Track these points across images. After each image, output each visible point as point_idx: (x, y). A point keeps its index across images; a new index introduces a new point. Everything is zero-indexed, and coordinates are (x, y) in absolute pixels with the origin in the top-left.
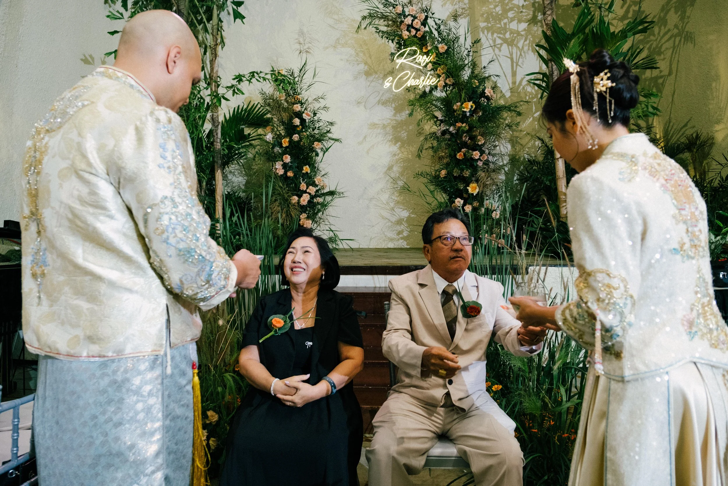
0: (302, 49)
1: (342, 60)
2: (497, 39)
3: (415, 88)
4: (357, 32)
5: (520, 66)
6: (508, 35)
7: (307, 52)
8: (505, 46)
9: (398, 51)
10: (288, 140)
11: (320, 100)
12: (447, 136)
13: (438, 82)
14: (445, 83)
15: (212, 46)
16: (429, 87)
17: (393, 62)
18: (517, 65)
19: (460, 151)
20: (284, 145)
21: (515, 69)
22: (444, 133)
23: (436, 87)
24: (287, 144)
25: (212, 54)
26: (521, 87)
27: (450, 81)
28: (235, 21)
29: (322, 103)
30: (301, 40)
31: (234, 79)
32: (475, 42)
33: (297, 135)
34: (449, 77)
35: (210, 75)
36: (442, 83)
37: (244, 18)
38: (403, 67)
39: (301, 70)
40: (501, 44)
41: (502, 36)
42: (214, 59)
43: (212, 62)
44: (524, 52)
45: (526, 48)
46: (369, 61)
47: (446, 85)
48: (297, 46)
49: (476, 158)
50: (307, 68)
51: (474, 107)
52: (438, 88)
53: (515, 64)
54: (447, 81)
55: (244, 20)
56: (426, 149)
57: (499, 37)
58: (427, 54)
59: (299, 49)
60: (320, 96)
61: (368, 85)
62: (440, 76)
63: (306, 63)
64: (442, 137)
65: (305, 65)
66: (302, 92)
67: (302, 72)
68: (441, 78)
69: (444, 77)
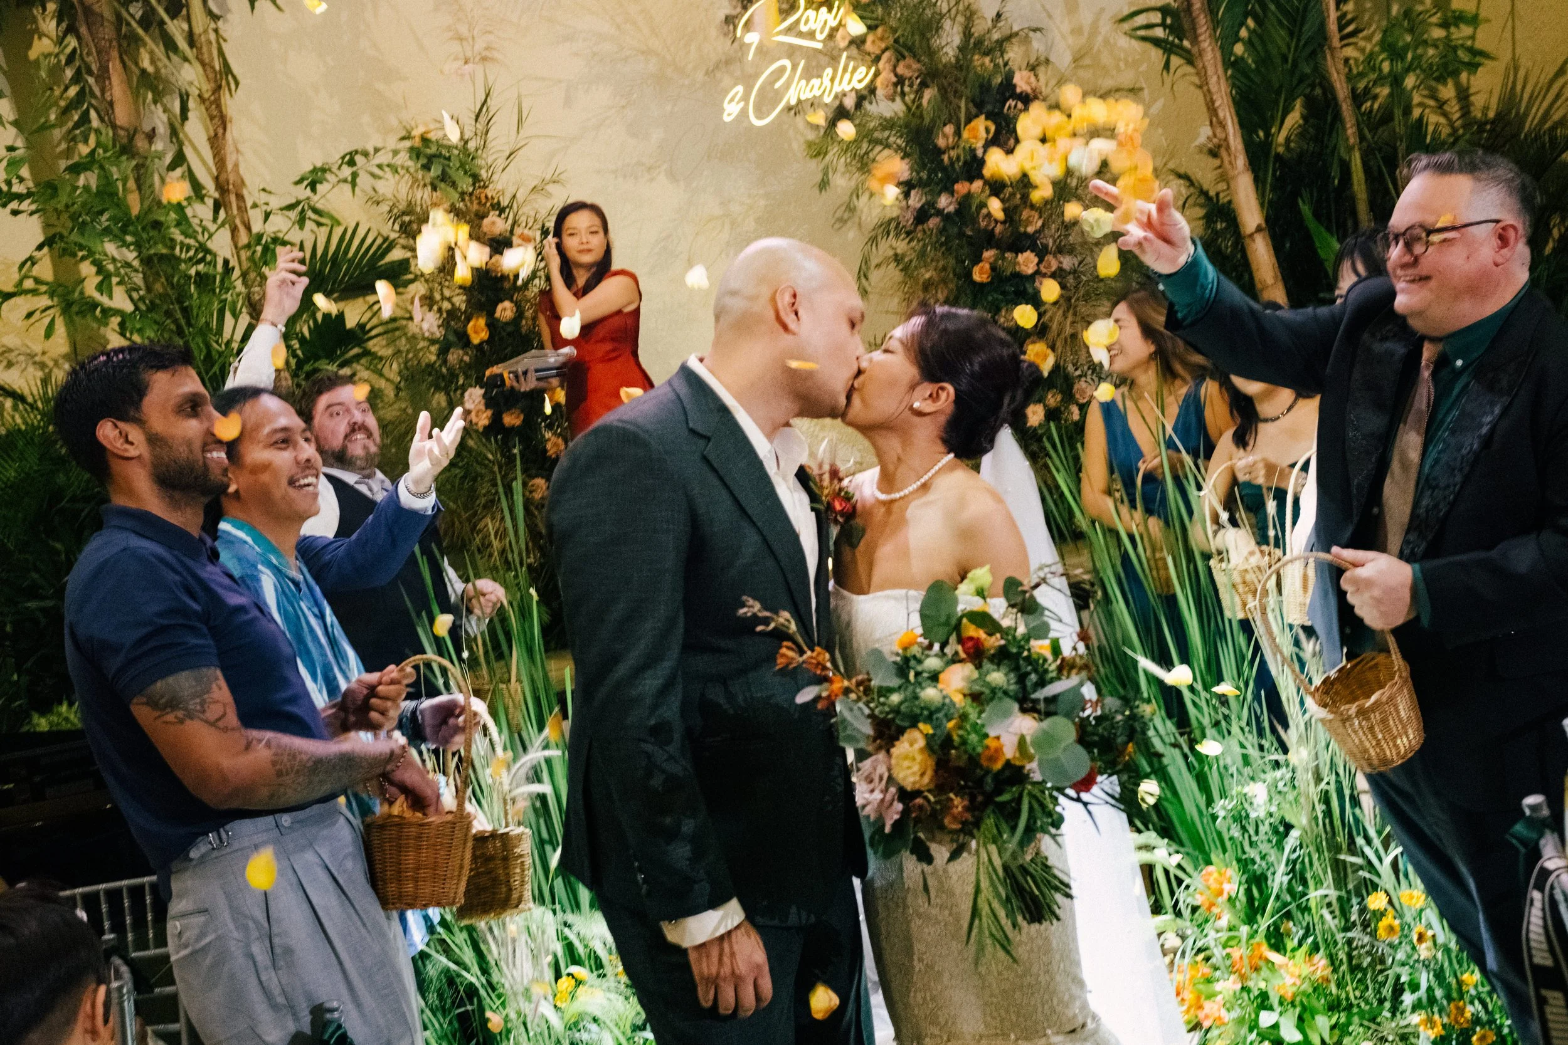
0: (469, 54)
1: (576, 55)
3: (812, 105)
7: (484, 59)
9: (745, 9)
10: (482, 322)
11: (551, 188)
12: (933, 222)
13: (877, 74)
14: (896, 75)
15: (206, 96)
16: (853, 94)
17: (736, 44)
19: (977, 259)
20: (476, 340)
22: (922, 216)
23: (872, 90)
24: (484, 335)
25: (212, 118)
26: (1100, 39)
27: (909, 67)
30: (463, 30)
31: (298, 182)
33: (507, 304)
34: (904, 57)
35: (217, 179)
36: (887, 76)
38: (765, 53)
39: (477, 116)
42: (220, 131)
43: (216, 142)
46: (656, 44)
47: (900, 81)
48: (456, 47)
49: (1030, 271)
50: (494, 104)
51: (993, 128)
52: (880, 92)
54: (900, 70)
56: (878, 266)
59: (461, 56)
60: (548, 177)
61: (669, 108)
62: (878, 59)
63: (487, 95)
64: (920, 227)
65: (485, 101)
66: (495, 177)
67: (483, 119)
68: (881, 64)
69: (889, 60)
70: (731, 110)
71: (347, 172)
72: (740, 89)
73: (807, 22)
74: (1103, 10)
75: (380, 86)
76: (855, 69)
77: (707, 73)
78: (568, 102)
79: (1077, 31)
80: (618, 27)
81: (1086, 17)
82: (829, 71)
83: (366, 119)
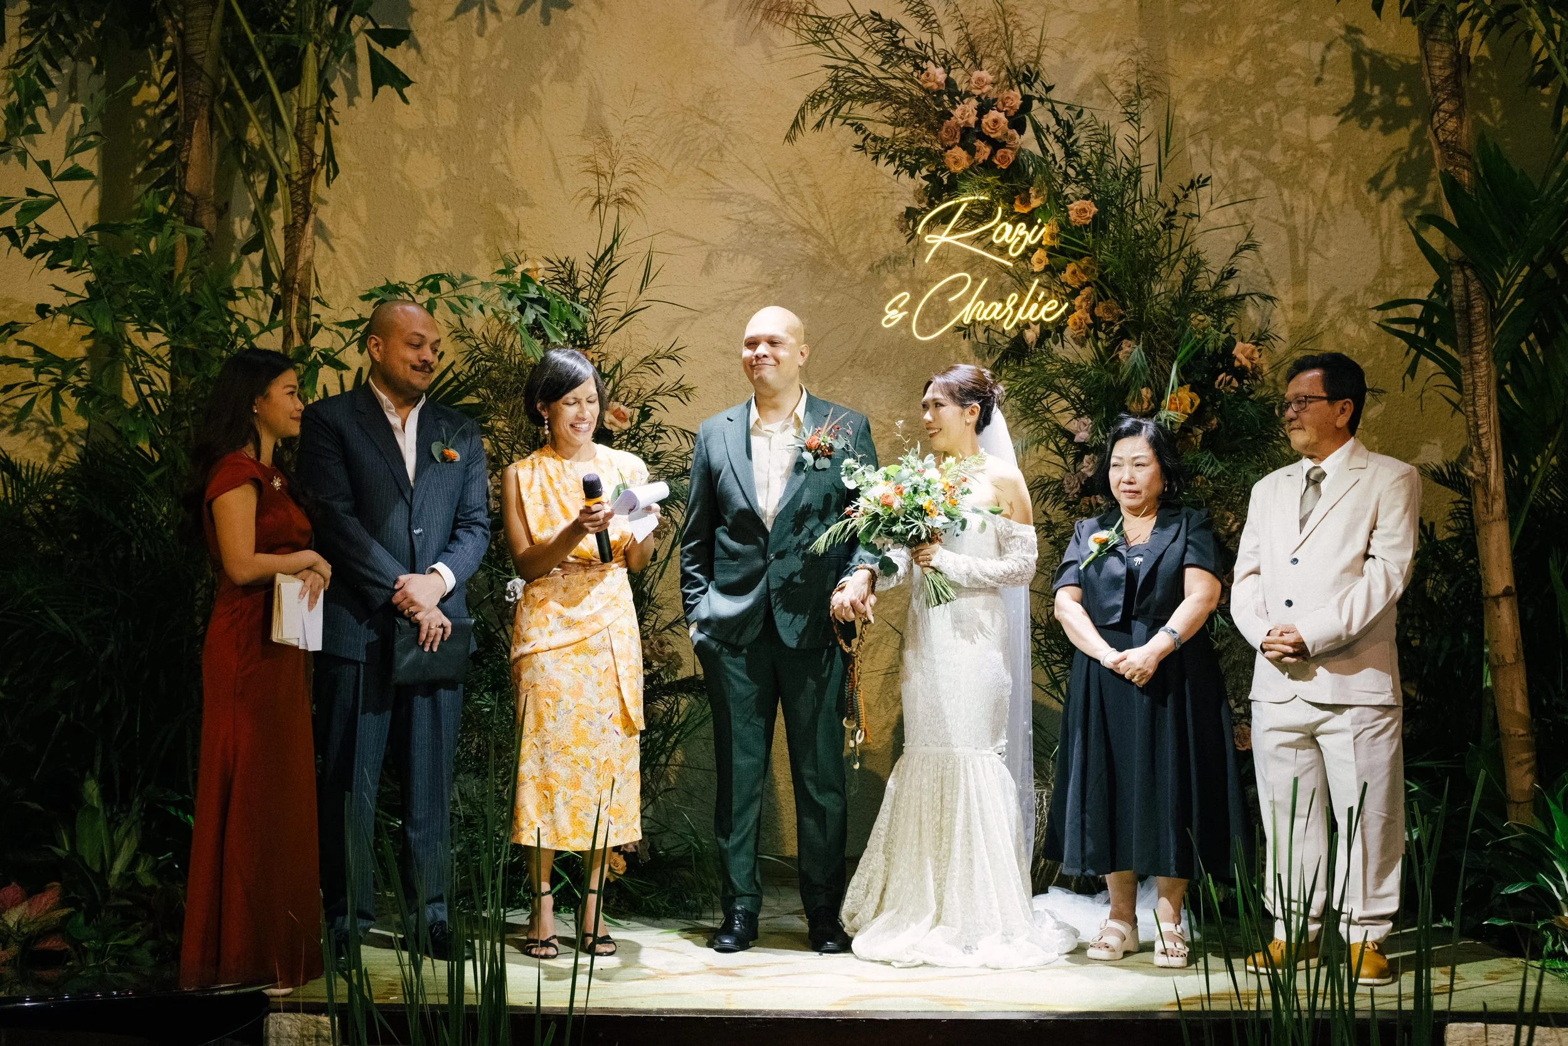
0: (604, 192)
1: (728, 218)
2: (1243, 163)
3: (989, 327)
4: (790, 138)
5: (1316, 251)
6: (1276, 155)
7: (620, 201)
8: (1267, 188)
9: (932, 205)
11: (662, 363)
13: (1070, 311)
14: (1093, 316)
15: (294, 178)
16: (1037, 328)
17: (914, 241)
18: (1309, 248)
21: (1301, 263)
23: (1060, 326)
25: (294, 204)
26: (1325, 322)
27: (1108, 310)
28: (375, 93)
29: (671, 373)
30: (604, 164)
31: (364, 298)
32: (1192, 185)
34: (1107, 298)
35: (283, 273)
36: (1081, 315)
37: (408, 82)
38: (944, 257)
39: (597, 264)
40: (1256, 182)
41: (1257, 155)
42: (301, 220)
43: (293, 232)
44: (1330, 209)
45: (1336, 196)
46: (820, 225)
47: (1096, 323)
48: (591, 181)
50: (619, 253)
51: (1197, 402)
52: (1068, 333)
53: (1301, 246)
54: (1099, 311)
55: (407, 91)
57: (1250, 159)
58: (1030, 220)
59: (595, 192)
60: (662, 351)
61: (819, 298)
62: (1075, 293)
63: (615, 240)
64: (1086, 499)
65: (611, 248)
66: (603, 338)
67: (603, 269)
68: (1077, 302)
69: (1088, 298)
70: (893, 316)
71: (426, 295)
72: (906, 296)
73: (1000, 235)
74: (1334, 289)
75: (503, 208)
76: (1046, 300)
77: (871, 269)
78: (707, 268)
79: (1300, 306)
80: (782, 198)
81: (1313, 292)
82: (1014, 297)
83: (479, 240)
